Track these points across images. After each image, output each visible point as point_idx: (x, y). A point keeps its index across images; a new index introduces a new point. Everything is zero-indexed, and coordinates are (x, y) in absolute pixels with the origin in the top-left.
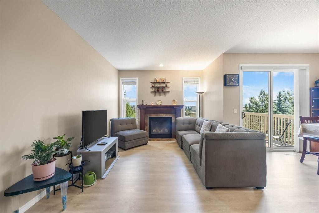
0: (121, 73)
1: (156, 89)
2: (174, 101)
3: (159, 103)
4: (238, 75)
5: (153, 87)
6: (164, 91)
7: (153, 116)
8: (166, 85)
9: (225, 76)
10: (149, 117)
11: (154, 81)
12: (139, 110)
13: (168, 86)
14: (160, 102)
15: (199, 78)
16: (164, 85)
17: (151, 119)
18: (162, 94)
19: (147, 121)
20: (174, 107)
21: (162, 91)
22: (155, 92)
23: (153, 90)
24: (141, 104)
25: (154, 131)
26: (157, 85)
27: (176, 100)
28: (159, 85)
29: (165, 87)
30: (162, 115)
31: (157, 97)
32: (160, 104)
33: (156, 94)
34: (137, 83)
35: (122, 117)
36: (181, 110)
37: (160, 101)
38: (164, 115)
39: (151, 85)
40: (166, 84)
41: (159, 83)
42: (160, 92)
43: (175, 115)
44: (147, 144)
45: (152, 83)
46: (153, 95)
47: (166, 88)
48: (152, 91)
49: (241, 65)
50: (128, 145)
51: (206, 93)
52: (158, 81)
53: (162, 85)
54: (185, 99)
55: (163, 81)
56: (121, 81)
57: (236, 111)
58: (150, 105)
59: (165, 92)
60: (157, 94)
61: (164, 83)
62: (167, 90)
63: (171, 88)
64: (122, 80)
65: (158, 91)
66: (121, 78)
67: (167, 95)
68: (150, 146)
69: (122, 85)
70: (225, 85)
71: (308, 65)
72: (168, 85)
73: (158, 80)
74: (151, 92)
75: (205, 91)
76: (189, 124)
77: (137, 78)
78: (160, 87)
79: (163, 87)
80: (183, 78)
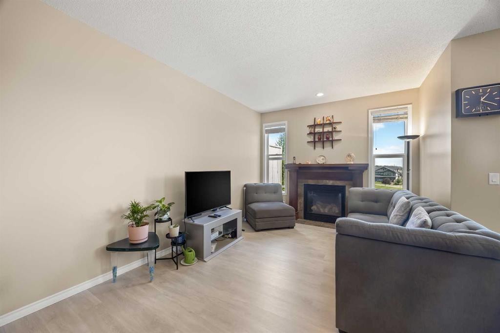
0: (263, 115)
1: (317, 137)
2: (349, 156)
3: (321, 161)
5: (310, 133)
6: (331, 139)
7: (311, 182)
8: (335, 128)
9: (458, 94)
10: (304, 184)
11: (313, 124)
12: (289, 172)
14: (323, 159)
15: (410, 106)
16: (330, 129)
17: (308, 188)
18: (327, 145)
19: (301, 190)
20: (348, 167)
21: (328, 138)
22: (315, 142)
23: (311, 139)
24: (291, 162)
25: (313, 208)
26: (317, 130)
27: (353, 155)
28: (321, 130)
29: (331, 133)
30: (327, 181)
31: (319, 149)
32: (322, 163)
33: (317, 144)
34: (286, 129)
35: (266, 182)
37: (323, 157)
38: (330, 183)
39: (308, 130)
40: (334, 126)
41: (323, 125)
42: (323, 142)
43: (351, 182)
44: (293, 228)
45: (310, 126)
46: (311, 147)
47: (334, 133)
48: (309, 140)
50: (260, 224)
52: (318, 123)
53: (326, 130)
55: (328, 122)
56: (265, 129)
57: (495, 178)
58: (306, 163)
59: (332, 141)
60: (319, 145)
61: (331, 124)
62: (336, 137)
63: (344, 133)
64: (266, 127)
65: (319, 139)
66: (264, 125)
67: (336, 145)
68: (297, 232)
69: (266, 135)
70: (458, 114)
72: (338, 128)
73: (319, 121)
74: (308, 142)
75: (422, 133)
76: (376, 202)
77: (286, 122)
78: (323, 133)
79: (328, 132)
80: (370, 111)
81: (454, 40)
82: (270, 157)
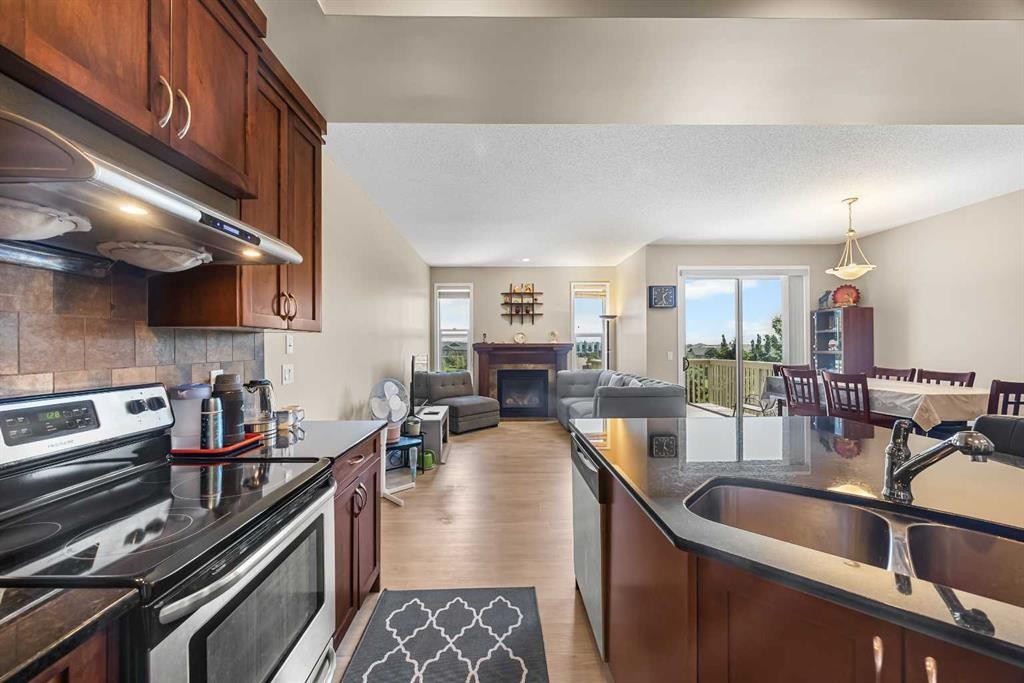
0: (434, 271)
1: (514, 309)
2: (553, 334)
3: (520, 340)
4: (675, 287)
5: (506, 303)
6: (531, 313)
7: (507, 367)
8: (536, 300)
9: (650, 288)
10: (499, 371)
11: (508, 291)
12: (477, 356)
13: (538, 302)
14: (522, 338)
15: (608, 284)
16: (530, 300)
17: (501, 374)
18: (527, 319)
19: (494, 379)
20: (552, 348)
21: (527, 312)
22: (511, 315)
23: (507, 310)
24: (480, 340)
25: (509, 402)
26: (515, 300)
27: (556, 333)
28: (519, 300)
29: (533, 304)
30: (528, 365)
31: (516, 324)
32: (521, 342)
33: (514, 318)
34: (471, 294)
35: (439, 371)
36: (569, 355)
37: (521, 335)
38: (531, 367)
39: (502, 300)
40: (535, 297)
41: (520, 295)
42: (522, 316)
43: (554, 365)
44: (496, 427)
45: (505, 294)
46: (506, 322)
47: (535, 306)
48: (504, 312)
49: (680, 268)
50: (463, 425)
51: (620, 318)
52: (517, 292)
53: (526, 300)
54: (577, 331)
55: (528, 291)
56: (437, 292)
57: (671, 356)
58: (501, 343)
59: (533, 316)
60: (516, 320)
61: (531, 294)
62: (537, 311)
63: (546, 306)
64: (439, 288)
65: (517, 312)
66: (436, 285)
67: (537, 321)
69: (439, 300)
70: (651, 306)
71: (808, 267)
72: (540, 299)
73: (518, 289)
74: (503, 315)
75: (619, 313)
76: (585, 384)
77: (471, 285)
78: (521, 304)
79: (528, 304)
80: (573, 284)
81: (648, 245)
82: (444, 333)
